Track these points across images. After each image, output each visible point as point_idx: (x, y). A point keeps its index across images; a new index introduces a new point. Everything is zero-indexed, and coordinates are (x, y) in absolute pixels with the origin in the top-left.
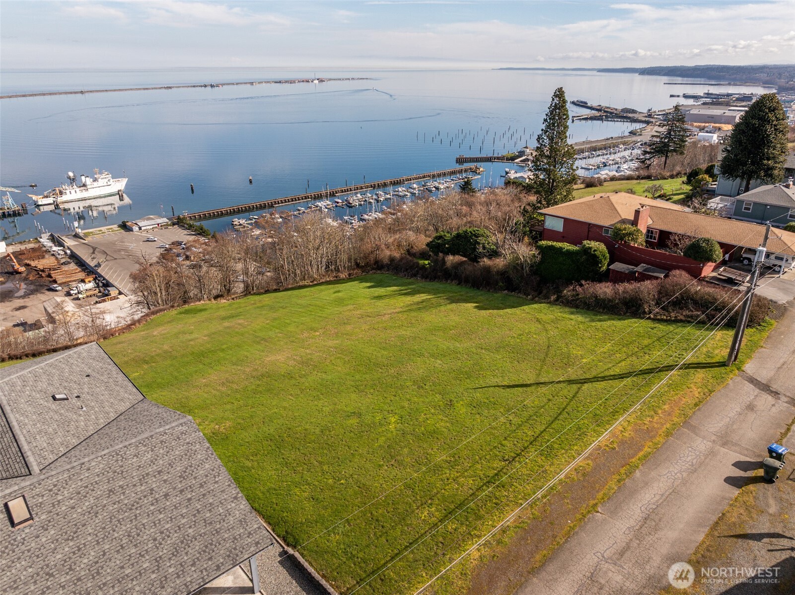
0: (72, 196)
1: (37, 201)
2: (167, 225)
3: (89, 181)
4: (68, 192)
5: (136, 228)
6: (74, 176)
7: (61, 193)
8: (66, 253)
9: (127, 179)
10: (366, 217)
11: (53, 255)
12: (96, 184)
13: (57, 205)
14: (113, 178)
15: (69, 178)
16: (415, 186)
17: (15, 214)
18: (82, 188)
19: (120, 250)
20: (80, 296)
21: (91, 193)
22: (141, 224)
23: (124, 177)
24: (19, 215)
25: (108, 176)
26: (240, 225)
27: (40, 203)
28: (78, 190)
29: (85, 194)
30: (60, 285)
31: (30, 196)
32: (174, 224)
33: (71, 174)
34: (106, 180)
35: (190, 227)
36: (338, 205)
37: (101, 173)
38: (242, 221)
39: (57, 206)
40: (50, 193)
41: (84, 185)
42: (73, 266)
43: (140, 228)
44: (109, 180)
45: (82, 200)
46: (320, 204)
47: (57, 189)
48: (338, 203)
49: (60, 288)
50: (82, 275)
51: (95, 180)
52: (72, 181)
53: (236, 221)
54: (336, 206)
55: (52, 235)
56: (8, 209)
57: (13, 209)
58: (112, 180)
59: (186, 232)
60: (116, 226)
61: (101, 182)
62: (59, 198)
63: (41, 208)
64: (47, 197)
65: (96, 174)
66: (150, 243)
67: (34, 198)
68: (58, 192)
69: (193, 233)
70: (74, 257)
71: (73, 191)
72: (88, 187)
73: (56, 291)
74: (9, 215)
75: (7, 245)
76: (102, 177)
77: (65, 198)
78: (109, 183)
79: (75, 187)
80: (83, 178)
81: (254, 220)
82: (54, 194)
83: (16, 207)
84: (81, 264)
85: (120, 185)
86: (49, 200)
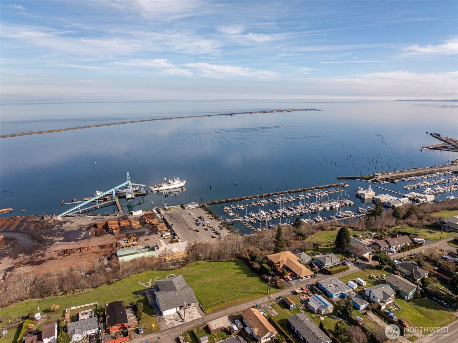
2: (198, 207)
3: (171, 182)
4: (163, 186)
5: (186, 208)
7: (161, 186)
8: (161, 218)
10: (279, 211)
11: (157, 218)
12: (174, 183)
13: (159, 191)
14: (180, 180)
15: (164, 180)
16: (309, 194)
17: (144, 195)
18: (169, 185)
19: (180, 218)
20: (166, 238)
21: (172, 187)
22: (188, 206)
23: (185, 180)
26: (227, 209)
27: (153, 190)
28: (167, 185)
29: (169, 187)
30: (159, 231)
32: (201, 207)
33: (165, 179)
35: (207, 210)
36: (270, 202)
37: (176, 178)
38: (228, 208)
40: (157, 186)
41: (170, 183)
42: (163, 224)
43: (188, 208)
45: (168, 189)
46: (261, 201)
47: (159, 185)
48: (270, 201)
49: (159, 233)
50: (166, 228)
51: (174, 181)
52: (166, 181)
53: (225, 208)
54: (269, 203)
55: (157, 208)
59: (205, 212)
60: (179, 206)
61: (176, 182)
64: (156, 188)
66: (191, 216)
67: (151, 188)
69: (207, 212)
70: (164, 219)
71: (165, 186)
73: (158, 234)
74: (142, 195)
75: (142, 211)
76: (177, 180)
77: (162, 188)
78: (179, 183)
79: (166, 184)
80: (170, 180)
81: (232, 207)
83: (144, 192)
84: (166, 223)
85: (183, 184)
86: (156, 189)
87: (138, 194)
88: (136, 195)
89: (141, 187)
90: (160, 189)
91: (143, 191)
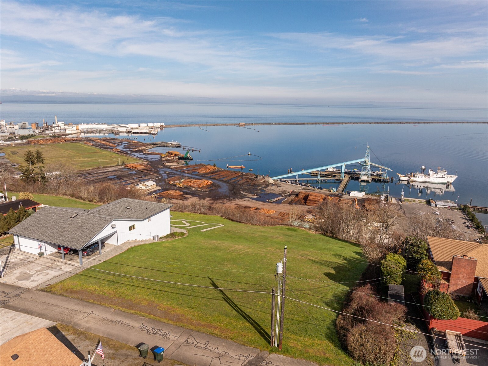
0: (419, 179)
1: (400, 178)
3: (431, 172)
4: (418, 176)
6: (425, 168)
7: (414, 176)
9: (456, 177)
12: (435, 175)
14: (447, 174)
15: (422, 169)
17: (386, 181)
18: (427, 176)
21: (431, 180)
23: (456, 175)
24: (387, 182)
25: (445, 172)
27: (401, 179)
28: (423, 176)
29: (427, 180)
31: (397, 174)
33: (423, 167)
34: (443, 174)
37: (441, 170)
39: (409, 183)
40: (408, 175)
41: (429, 175)
44: (444, 175)
45: (424, 183)
47: (412, 173)
51: (436, 173)
52: (423, 171)
56: (384, 178)
57: (386, 179)
58: (446, 175)
61: (439, 175)
62: (411, 179)
63: (401, 181)
64: (406, 176)
65: (438, 170)
67: (400, 175)
68: (412, 175)
71: (420, 177)
72: (430, 176)
74: (383, 181)
76: (441, 172)
77: (415, 179)
78: (444, 176)
79: (423, 174)
80: (430, 170)
82: (410, 176)
83: (387, 178)
85: (452, 179)
86: (406, 179)
87: (378, 179)
88: (375, 179)
89: (383, 170)
90: (412, 179)
91: (386, 176)
